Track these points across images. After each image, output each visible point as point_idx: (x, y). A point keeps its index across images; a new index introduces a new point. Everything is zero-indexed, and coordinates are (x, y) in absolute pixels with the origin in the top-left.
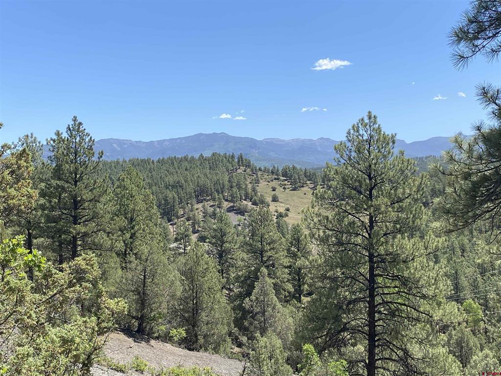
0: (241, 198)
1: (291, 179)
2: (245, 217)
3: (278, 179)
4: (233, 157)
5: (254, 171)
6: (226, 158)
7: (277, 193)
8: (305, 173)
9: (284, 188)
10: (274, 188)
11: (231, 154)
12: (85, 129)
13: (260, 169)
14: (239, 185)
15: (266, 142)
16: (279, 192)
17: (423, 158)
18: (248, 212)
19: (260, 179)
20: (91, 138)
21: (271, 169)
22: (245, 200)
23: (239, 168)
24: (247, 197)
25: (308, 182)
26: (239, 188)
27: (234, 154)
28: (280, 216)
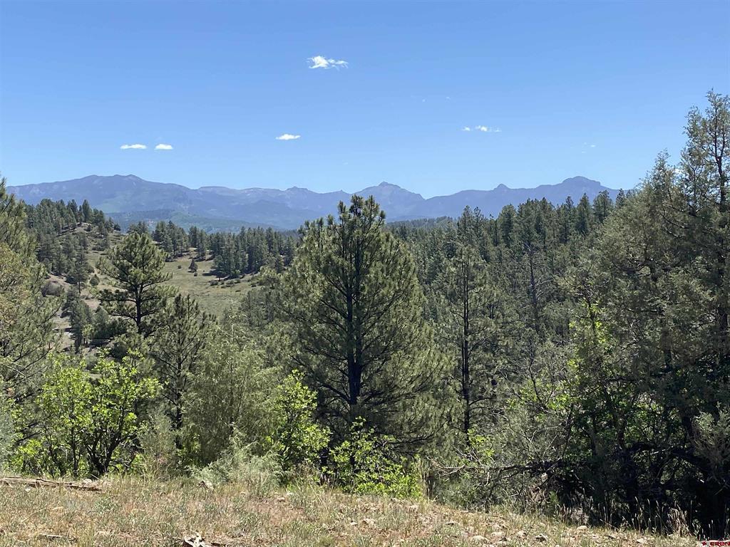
15: (203, 192)
23: (79, 226)
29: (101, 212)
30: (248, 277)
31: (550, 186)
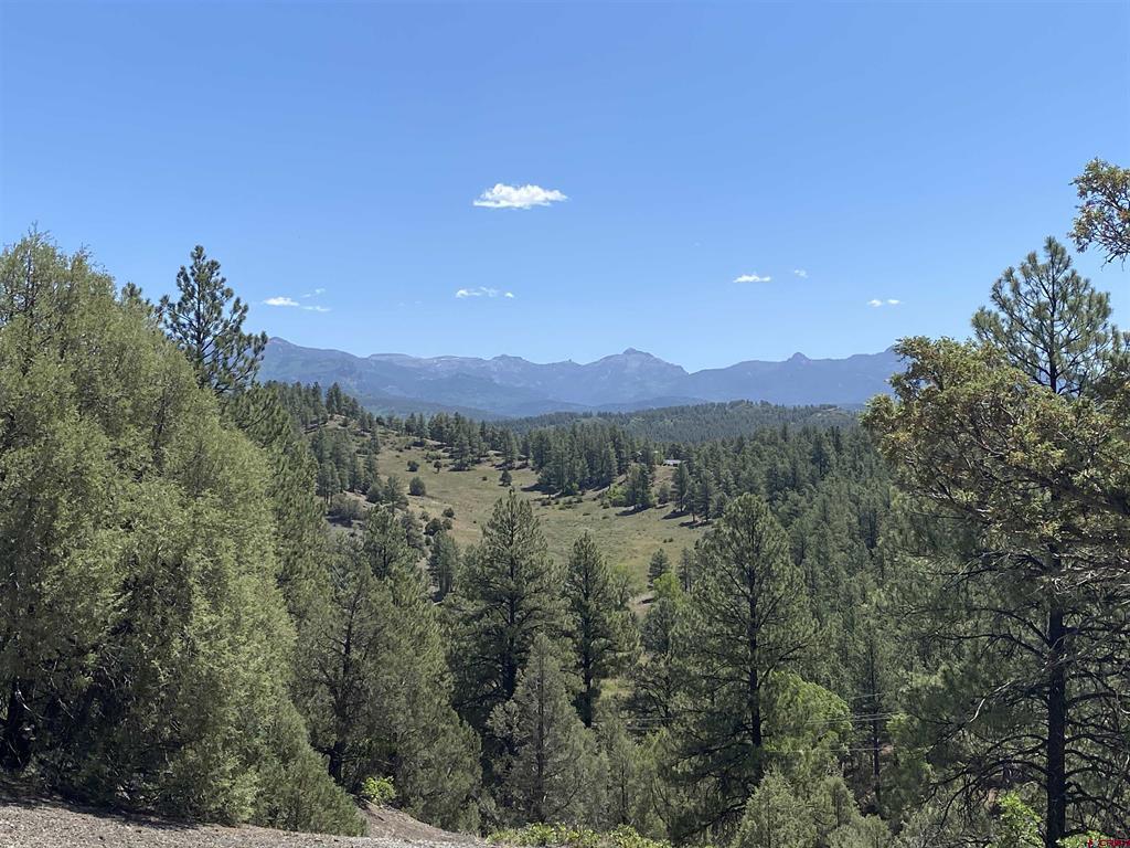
0: (343, 486)
1: (452, 445)
2: (352, 531)
3: (421, 444)
4: (316, 391)
5: (367, 424)
6: (300, 395)
7: (420, 474)
8: (482, 433)
9: (437, 466)
10: (414, 463)
11: (312, 385)
12: (223, 280)
13: (380, 422)
14: (337, 455)
15: (378, 362)
16: (425, 473)
17: (724, 405)
18: (359, 519)
19: (380, 444)
20: (238, 301)
21: (404, 422)
22: (351, 490)
23: (331, 418)
24: (356, 484)
25: (491, 452)
26: (339, 462)
27: (320, 384)
28: (434, 528)
29: (354, 400)
30: (590, 493)
31: (867, 356)
